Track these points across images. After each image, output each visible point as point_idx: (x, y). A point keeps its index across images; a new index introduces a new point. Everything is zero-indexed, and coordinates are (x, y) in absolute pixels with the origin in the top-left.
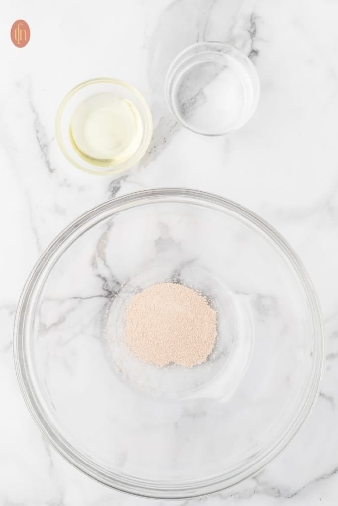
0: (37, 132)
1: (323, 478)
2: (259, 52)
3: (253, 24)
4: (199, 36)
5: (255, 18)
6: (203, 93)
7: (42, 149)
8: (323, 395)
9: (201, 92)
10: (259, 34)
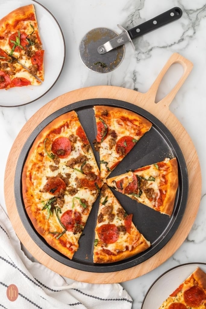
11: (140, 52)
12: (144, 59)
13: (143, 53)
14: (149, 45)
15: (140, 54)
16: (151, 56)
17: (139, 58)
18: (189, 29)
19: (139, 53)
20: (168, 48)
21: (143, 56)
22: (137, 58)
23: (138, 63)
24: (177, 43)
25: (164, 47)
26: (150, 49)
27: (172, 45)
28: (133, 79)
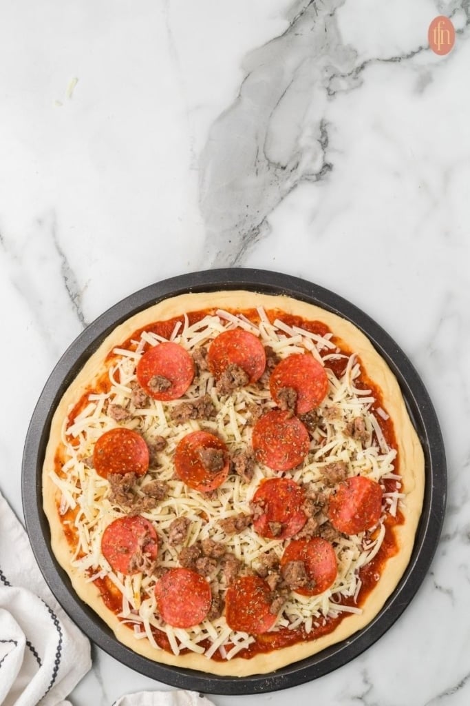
0: (66, 279)
1: (447, 694)
2: (332, 165)
3: (324, 133)
4: (258, 151)
5: (325, 125)
6: (267, 222)
7: (73, 300)
8: (440, 588)
9: (264, 221)
10: (331, 144)
11: (334, 75)
12: (347, 92)
13: (343, 76)
14: (357, 56)
15: (335, 80)
16: (362, 83)
17: (333, 88)
18: (454, 12)
19: (332, 77)
20: (404, 62)
21: (343, 84)
22: (328, 89)
23: (330, 100)
24: (426, 49)
25: (393, 60)
26: (360, 66)
27: (413, 53)
28: (318, 140)
